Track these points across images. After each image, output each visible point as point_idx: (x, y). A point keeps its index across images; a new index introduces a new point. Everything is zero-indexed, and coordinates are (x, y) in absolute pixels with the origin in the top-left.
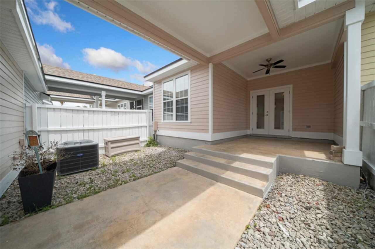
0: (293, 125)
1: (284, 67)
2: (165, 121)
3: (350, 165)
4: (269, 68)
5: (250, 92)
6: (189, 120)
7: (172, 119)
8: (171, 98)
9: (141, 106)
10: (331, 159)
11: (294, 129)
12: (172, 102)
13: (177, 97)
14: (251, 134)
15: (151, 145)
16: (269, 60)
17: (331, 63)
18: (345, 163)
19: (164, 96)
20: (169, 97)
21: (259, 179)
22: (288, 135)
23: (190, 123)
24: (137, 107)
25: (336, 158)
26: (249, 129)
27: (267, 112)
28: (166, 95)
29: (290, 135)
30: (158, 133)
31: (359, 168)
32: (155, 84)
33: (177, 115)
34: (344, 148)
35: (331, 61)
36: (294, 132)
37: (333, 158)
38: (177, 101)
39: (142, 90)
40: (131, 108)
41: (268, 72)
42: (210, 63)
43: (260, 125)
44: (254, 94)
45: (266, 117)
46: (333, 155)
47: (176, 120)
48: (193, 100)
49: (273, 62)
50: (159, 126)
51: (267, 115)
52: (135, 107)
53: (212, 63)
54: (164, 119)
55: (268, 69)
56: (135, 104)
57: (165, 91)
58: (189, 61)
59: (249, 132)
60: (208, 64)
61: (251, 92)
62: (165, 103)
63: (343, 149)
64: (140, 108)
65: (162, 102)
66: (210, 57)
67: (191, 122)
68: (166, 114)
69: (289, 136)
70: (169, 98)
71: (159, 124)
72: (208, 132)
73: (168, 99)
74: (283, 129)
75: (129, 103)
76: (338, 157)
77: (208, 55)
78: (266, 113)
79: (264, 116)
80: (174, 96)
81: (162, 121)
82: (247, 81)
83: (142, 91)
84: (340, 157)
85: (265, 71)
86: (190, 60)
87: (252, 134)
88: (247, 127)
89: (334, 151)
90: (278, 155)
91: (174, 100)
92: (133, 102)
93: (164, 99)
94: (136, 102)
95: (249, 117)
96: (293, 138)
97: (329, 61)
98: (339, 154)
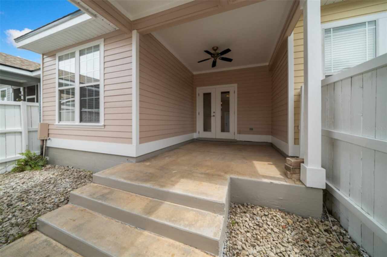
0: (238, 128)
1: (230, 60)
2: (61, 123)
3: (312, 188)
4: (215, 58)
5: (196, 88)
6: (102, 123)
7: (73, 120)
8: (72, 83)
9: (35, 97)
10: (289, 177)
11: (239, 132)
12: (73, 89)
13: (81, 82)
14: (197, 138)
15: (28, 168)
16: (215, 48)
17: (269, 65)
18: (308, 186)
19: (59, 78)
20: (68, 80)
21: (202, 249)
22: (233, 138)
23: (103, 127)
24: (27, 97)
25: (294, 176)
26: (196, 132)
27: (214, 112)
28: (63, 77)
29: (236, 139)
30: (49, 144)
31: (322, 191)
32: (45, 57)
33: (81, 113)
34: (303, 162)
35: (270, 63)
36: (239, 135)
37: (290, 175)
38: (81, 88)
39: (31, 69)
40: (15, 100)
41: (214, 65)
42: (134, 30)
43: (207, 127)
44: (201, 91)
45: (212, 118)
46: (291, 172)
47: (81, 120)
48: (107, 88)
49: (220, 52)
50: (50, 132)
51: (214, 116)
52: (22, 98)
53: (138, 32)
54: (60, 120)
55: (215, 60)
56: (22, 93)
57: (62, 71)
58: (94, 18)
59: (195, 136)
60: (131, 31)
61: (198, 89)
62: (61, 92)
63: (302, 164)
64: (32, 100)
65: (57, 89)
66: (134, 21)
67: (105, 126)
68: (64, 109)
69: (234, 140)
70: (69, 83)
71: (50, 127)
72: (131, 143)
73: (67, 85)
74: (229, 132)
75: (11, 90)
76: (296, 174)
77: (131, 17)
78: (212, 114)
79: (210, 116)
80: (77, 80)
81: (57, 123)
82: (193, 75)
83: (31, 71)
84: (298, 174)
85: (211, 63)
86: (95, 16)
87: (199, 138)
88: (194, 130)
89: (291, 167)
90: (228, 176)
91: (77, 86)
92: (19, 89)
93: (60, 85)
94: (24, 89)
95: (196, 118)
96: (238, 141)
97: (267, 64)
98: (297, 171)
